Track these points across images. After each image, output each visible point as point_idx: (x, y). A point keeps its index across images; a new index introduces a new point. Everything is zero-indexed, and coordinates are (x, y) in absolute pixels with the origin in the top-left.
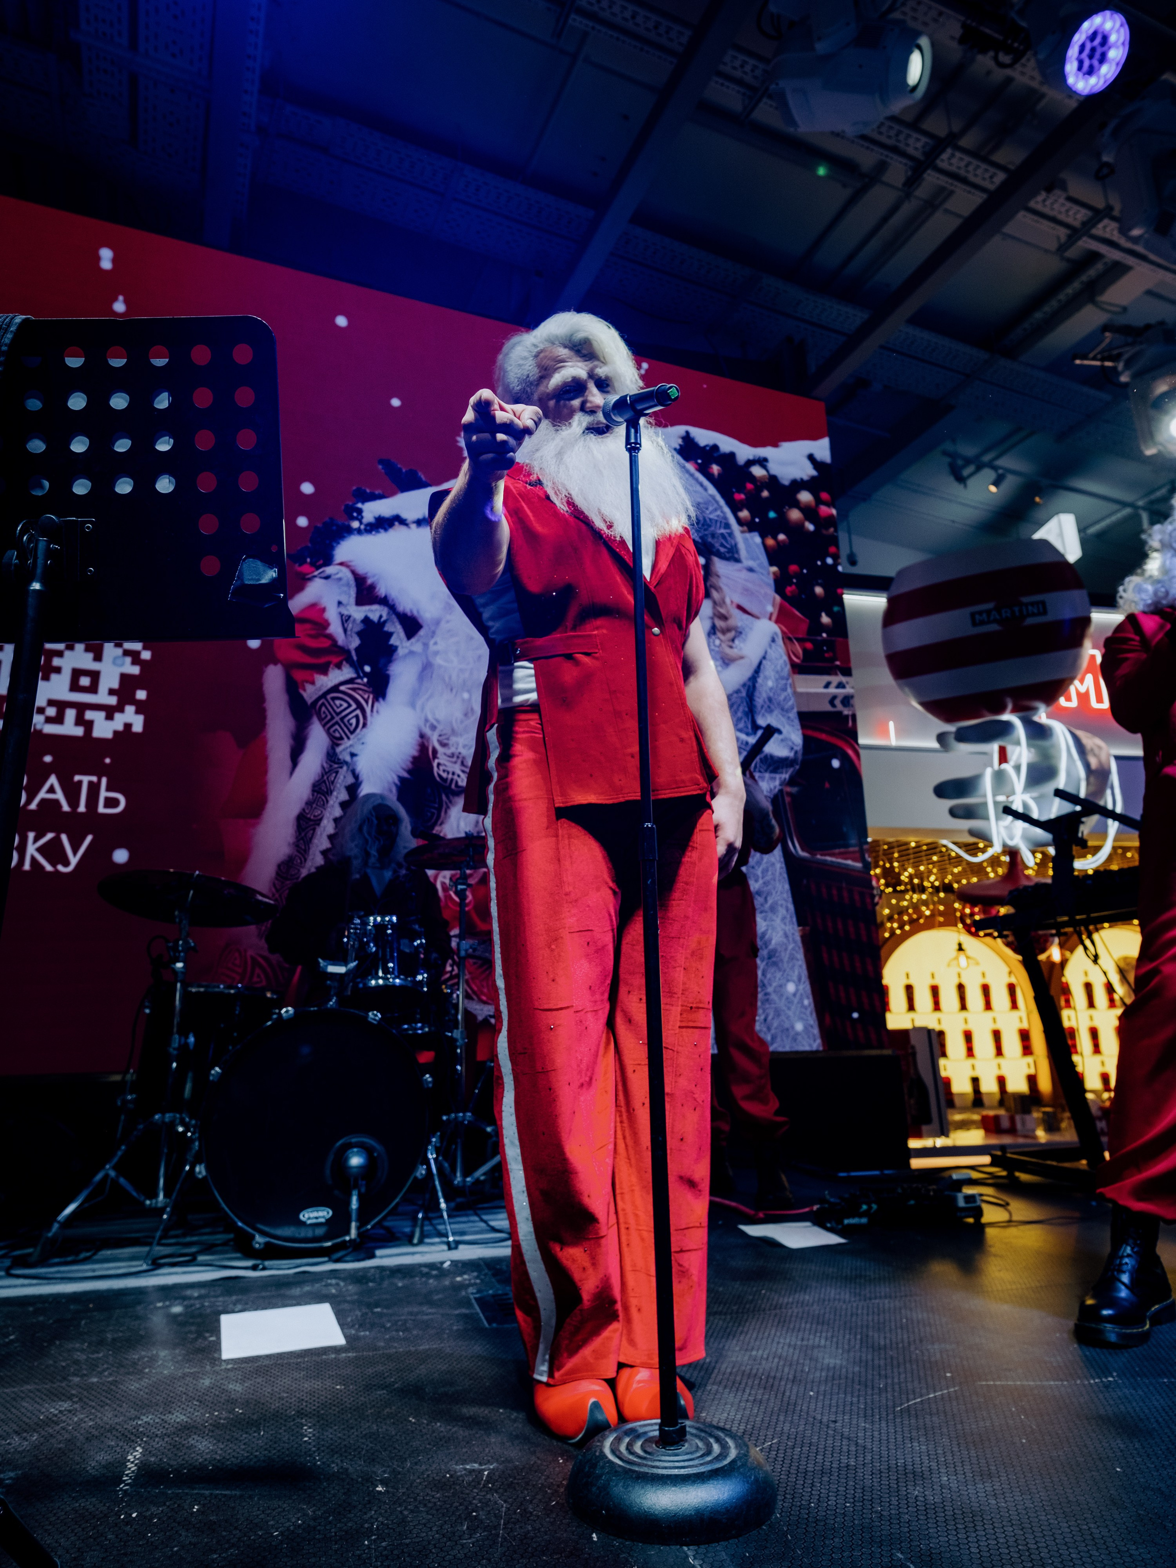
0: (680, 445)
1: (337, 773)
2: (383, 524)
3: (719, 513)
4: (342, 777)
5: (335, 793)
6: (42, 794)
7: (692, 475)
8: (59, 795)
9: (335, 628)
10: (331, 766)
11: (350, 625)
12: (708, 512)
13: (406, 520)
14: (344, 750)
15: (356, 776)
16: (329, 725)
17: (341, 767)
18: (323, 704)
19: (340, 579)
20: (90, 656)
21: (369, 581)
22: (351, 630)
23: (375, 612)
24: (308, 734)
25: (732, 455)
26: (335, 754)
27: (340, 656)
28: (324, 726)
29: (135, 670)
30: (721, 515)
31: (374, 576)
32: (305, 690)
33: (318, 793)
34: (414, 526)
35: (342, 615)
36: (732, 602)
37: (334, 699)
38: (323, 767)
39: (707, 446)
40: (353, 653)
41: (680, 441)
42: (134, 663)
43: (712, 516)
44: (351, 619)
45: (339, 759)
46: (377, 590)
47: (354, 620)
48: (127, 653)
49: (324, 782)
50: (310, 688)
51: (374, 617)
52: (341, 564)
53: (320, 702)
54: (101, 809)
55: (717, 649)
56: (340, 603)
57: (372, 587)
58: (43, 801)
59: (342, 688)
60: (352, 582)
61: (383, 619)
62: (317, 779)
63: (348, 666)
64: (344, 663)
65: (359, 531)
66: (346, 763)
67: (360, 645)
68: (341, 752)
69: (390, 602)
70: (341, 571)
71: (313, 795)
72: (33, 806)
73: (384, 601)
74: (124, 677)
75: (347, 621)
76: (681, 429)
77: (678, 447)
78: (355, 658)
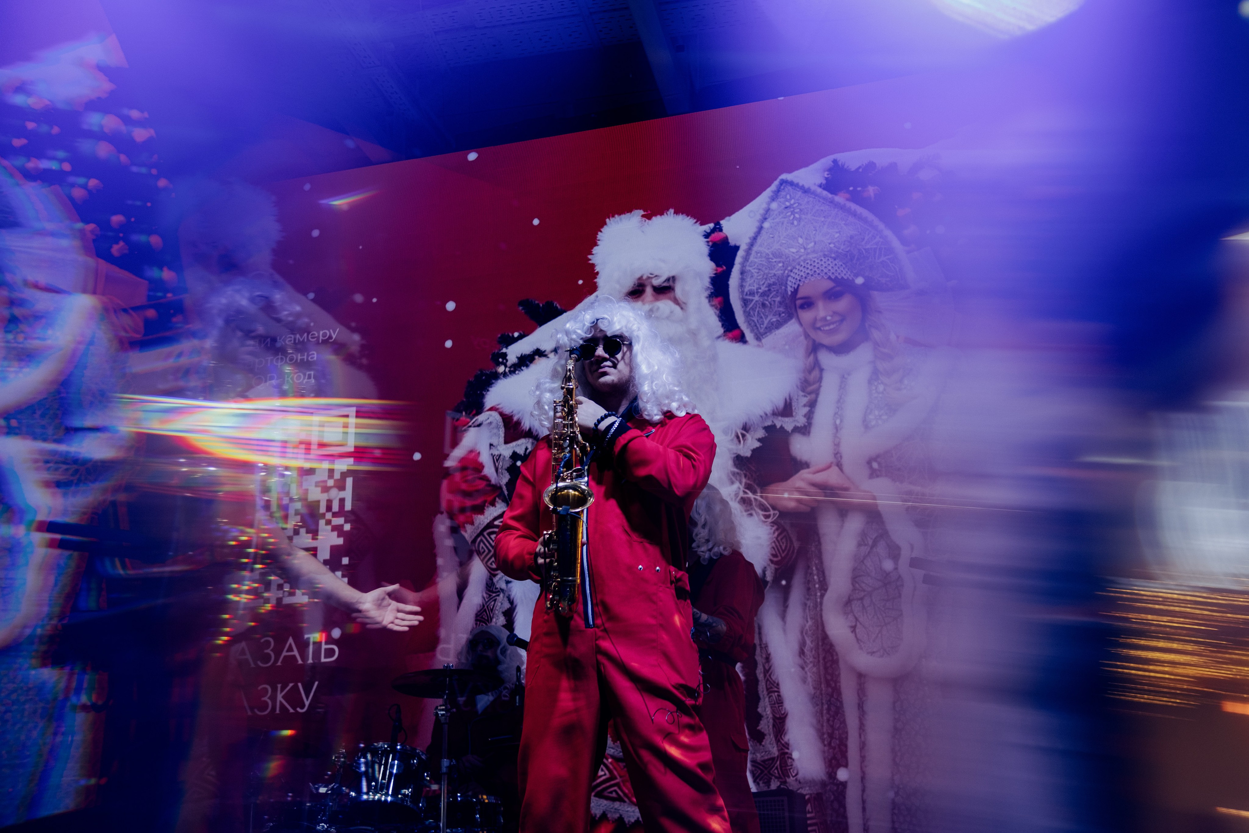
0: (826, 179)
1: (495, 600)
2: (525, 361)
3: (878, 239)
4: (499, 604)
5: (494, 620)
6: (284, 653)
7: (842, 208)
8: (296, 653)
9: (489, 470)
10: (490, 595)
11: (501, 464)
12: (863, 243)
13: (545, 351)
14: (500, 579)
15: (511, 602)
16: (486, 559)
17: (498, 595)
18: (481, 540)
19: (491, 423)
20: (310, 535)
21: (515, 419)
22: (502, 467)
23: (522, 446)
24: (470, 570)
25: (893, 167)
26: (493, 584)
27: (494, 493)
28: (482, 561)
29: (340, 541)
30: (881, 240)
31: (519, 413)
32: (466, 531)
33: (481, 621)
34: (552, 355)
35: (492, 455)
36: (898, 337)
37: (490, 534)
38: (484, 598)
39: (860, 167)
40: (504, 488)
41: (826, 173)
42: (339, 536)
43: (868, 247)
44: (501, 457)
45: (497, 588)
46: (522, 424)
47: (504, 457)
48: (335, 528)
49: (485, 611)
50: (469, 527)
51: (521, 451)
52: (491, 409)
53: (479, 539)
54: (323, 660)
55: (881, 395)
56: (491, 445)
57: (518, 423)
58: (285, 657)
59: (496, 523)
60: (501, 424)
61: (528, 451)
62: (479, 609)
63: (500, 501)
64: (497, 499)
65: (505, 375)
66: (502, 590)
67: (510, 480)
68: (498, 582)
69: (534, 432)
70: (491, 415)
71: (476, 624)
72: (279, 664)
73: (529, 434)
74: (334, 549)
75: (497, 460)
76: (826, 162)
77: (824, 182)
78: (506, 493)
